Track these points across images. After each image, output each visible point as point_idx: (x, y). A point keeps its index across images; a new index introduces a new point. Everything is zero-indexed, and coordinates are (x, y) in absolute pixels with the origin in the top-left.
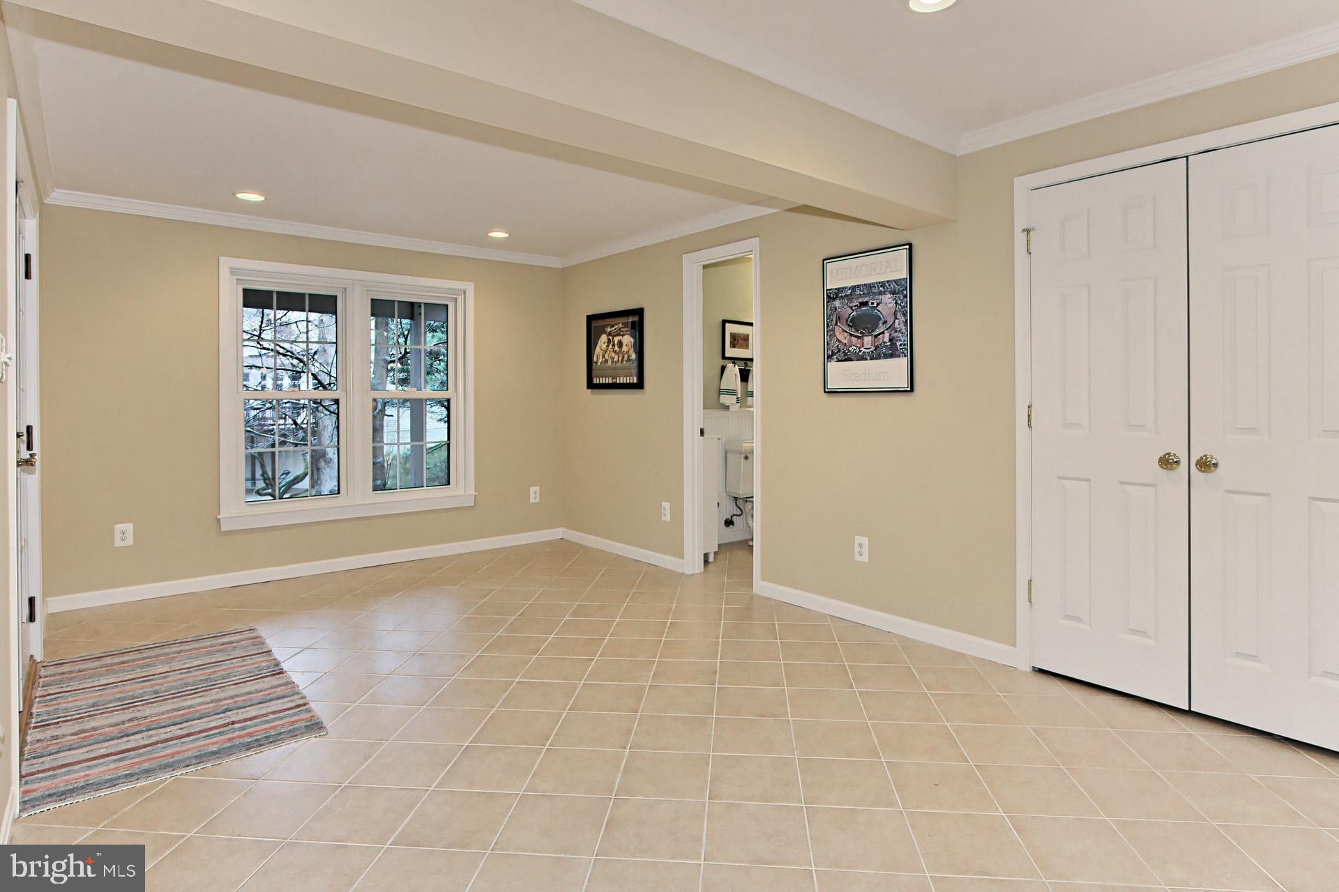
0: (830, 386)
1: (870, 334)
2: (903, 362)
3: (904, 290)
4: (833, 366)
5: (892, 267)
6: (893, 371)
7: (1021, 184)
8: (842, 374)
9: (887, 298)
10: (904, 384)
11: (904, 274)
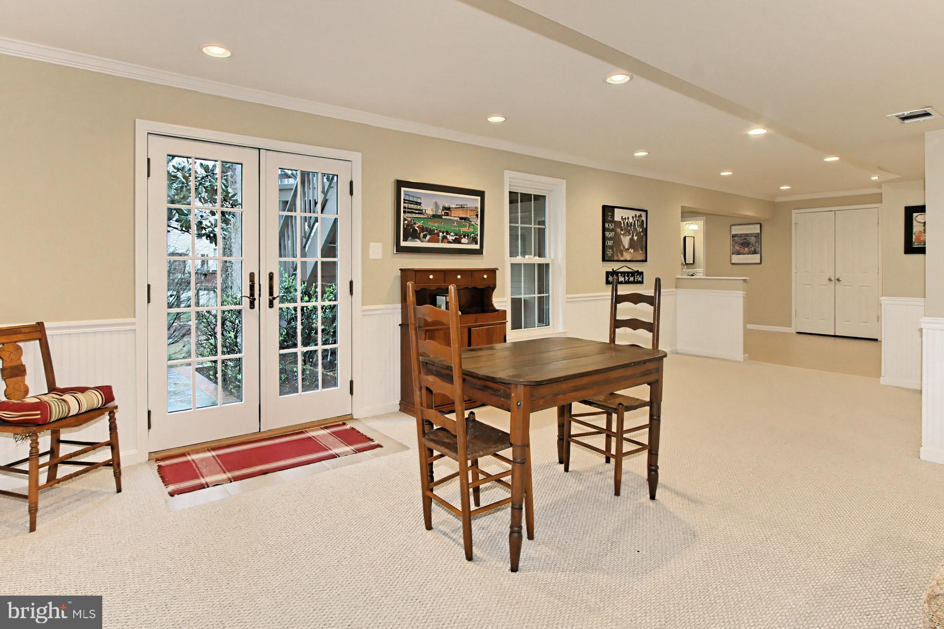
0: (733, 262)
1: (747, 247)
2: (758, 256)
3: (758, 236)
4: (734, 256)
5: (756, 229)
6: (756, 258)
7: (794, 212)
8: (736, 259)
9: (753, 238)
10: (759, 261)
11: (759, 232)
